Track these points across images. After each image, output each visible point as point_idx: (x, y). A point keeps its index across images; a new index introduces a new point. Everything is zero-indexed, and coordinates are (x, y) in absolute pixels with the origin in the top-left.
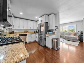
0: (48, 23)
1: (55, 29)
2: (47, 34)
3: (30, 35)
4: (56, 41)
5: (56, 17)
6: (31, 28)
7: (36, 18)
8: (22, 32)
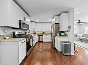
0: (59, 24)
1: (67, 30)
2: (57, 35)
3: (45, 35)
4: (63, 44)
5: (68, 15)
6: (47, 29)
7: (50, 20)
8: (40, 33)
